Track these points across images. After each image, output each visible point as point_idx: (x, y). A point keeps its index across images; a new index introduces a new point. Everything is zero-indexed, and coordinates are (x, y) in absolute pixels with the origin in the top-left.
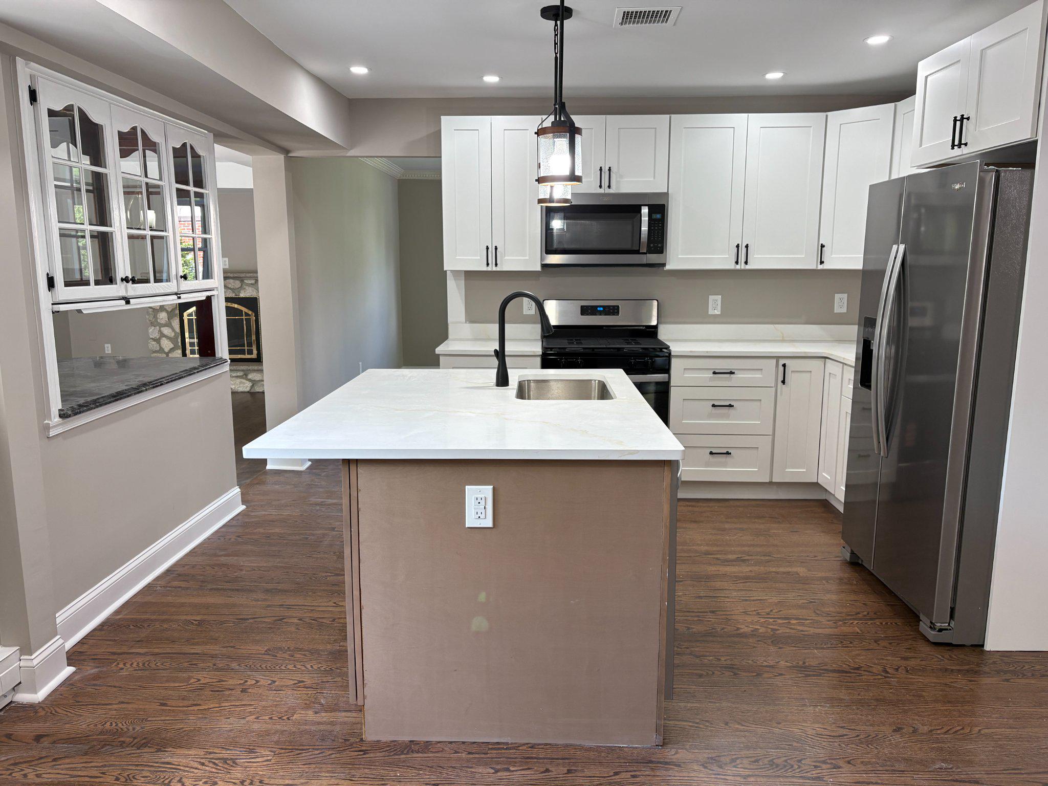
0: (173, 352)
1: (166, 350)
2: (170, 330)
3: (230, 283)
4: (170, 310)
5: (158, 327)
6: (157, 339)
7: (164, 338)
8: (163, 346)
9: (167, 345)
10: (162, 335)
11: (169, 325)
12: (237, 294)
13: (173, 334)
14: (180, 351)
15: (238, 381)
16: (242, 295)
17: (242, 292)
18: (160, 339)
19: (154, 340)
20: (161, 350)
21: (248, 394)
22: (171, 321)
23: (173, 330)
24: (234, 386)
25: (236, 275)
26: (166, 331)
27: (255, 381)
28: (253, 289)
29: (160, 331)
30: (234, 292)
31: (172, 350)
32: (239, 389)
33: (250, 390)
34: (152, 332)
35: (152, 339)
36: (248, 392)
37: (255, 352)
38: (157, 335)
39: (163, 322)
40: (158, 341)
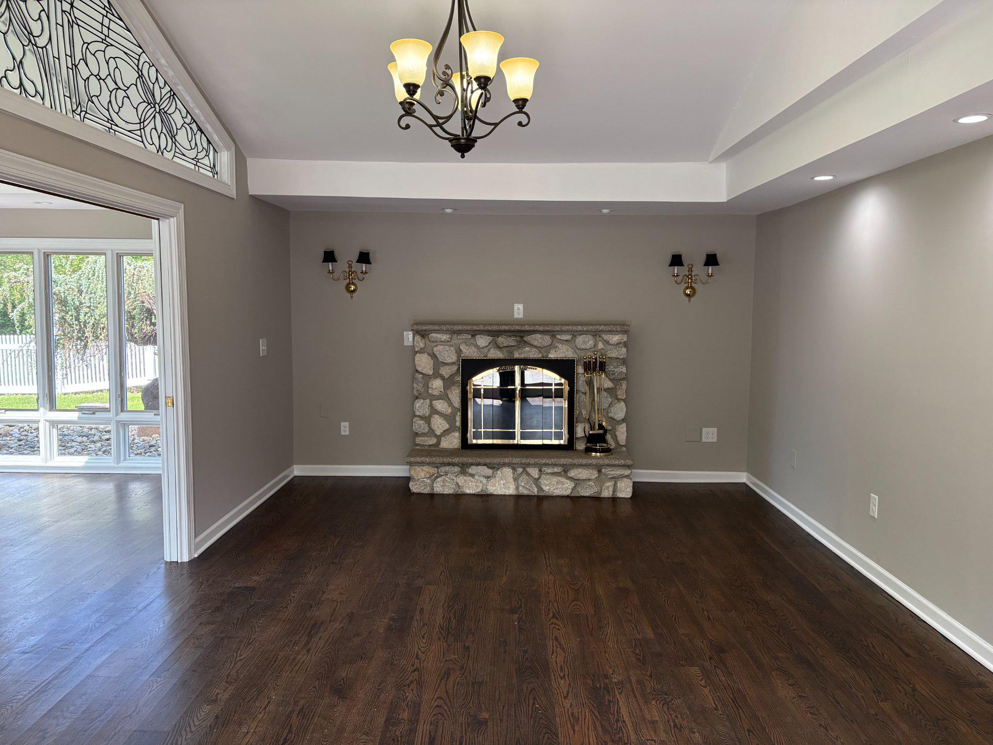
0: (448, 435)
1: (438, 433)
2: (446, 405)
3: (535, 339)
4: (447, 377)
5: (428, 401)
6: (426, 417)
7: (436, 416)
8: (434, 427)
9: (439, 424)
10: (434, 411)
11: (444, 397)
12: (545, 354)
13: (450, 410)
14: (457, 435)
15: (555, 480)
16: (552, 356)
17: (553, 351)
18: (430, 416)
19: (421, 417)
20: (431, 433)
21: (569, 500)
22: (448, 392)
23: (450, 404)
24: (548, 488)
25: (546, 328)
26: (440, 405)
27: (578, 480)
28: (567, 347)
29: (431, 405)
30: (540, 352)
31: (446, 432)
32: (556, 491)
33: (571, 493)
34: (420, 407)
35: (419, 416)
36: (568, 496)
37: (565, 436)
38: (426, 411)
39: (436, 393)
40: (427, 419)
